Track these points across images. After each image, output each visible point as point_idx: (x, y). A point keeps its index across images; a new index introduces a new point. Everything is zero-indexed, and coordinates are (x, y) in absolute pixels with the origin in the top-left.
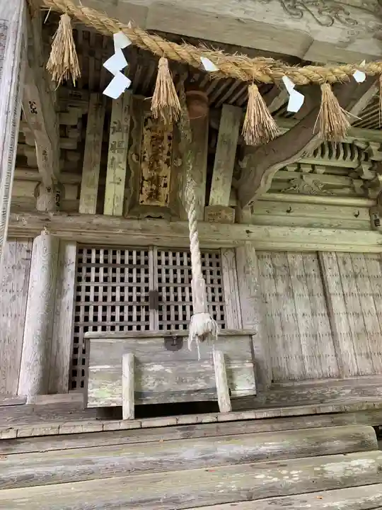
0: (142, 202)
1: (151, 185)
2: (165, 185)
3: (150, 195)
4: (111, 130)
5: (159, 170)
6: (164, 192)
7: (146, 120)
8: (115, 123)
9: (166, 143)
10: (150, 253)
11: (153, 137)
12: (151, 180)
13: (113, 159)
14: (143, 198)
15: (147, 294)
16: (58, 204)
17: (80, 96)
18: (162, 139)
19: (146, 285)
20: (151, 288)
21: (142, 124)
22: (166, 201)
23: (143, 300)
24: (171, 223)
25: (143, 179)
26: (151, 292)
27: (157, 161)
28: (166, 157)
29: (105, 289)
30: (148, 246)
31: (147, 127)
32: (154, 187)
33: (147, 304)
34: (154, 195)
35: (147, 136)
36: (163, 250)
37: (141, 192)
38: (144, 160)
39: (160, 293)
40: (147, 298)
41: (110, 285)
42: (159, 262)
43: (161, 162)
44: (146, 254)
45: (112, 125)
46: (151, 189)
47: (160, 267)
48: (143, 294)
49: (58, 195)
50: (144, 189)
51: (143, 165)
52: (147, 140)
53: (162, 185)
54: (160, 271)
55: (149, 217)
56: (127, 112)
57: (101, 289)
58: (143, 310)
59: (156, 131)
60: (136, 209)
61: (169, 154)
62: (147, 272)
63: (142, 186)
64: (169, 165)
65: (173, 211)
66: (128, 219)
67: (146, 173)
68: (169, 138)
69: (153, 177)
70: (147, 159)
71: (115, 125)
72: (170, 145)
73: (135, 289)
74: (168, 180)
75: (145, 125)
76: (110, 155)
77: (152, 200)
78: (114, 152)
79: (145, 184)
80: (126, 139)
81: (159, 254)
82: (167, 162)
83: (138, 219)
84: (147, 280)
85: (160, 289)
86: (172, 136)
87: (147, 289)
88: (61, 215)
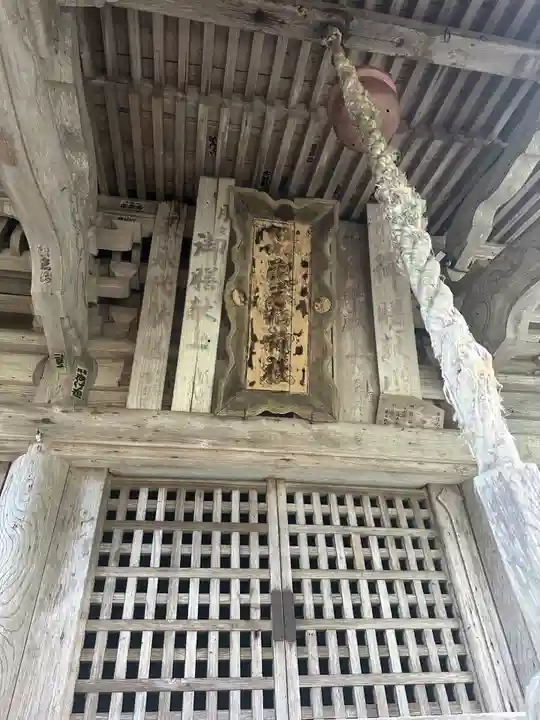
0: (252, 384)
1: (271, 350)
2: (299, 351)
3: (269, 370)
4: (194, 248)
5: (287, 321)
6: (298, 363)
7: (260, 234)
8: (201, 236)
9: (298, 272)
10: (271, 497)
11: (272, 263)
12: (270, 341)
13: (196, 300)
14: (254, 376)
15: (266, 599)
16: (77, 393)
17: (140, 207)
18: (291, 266)
19: (264, 575)
20: (274, 584)
21: (253, 240)
22: (302, 383)
23: (256, 614)
24: (315, 428)
25: (255, 339)
26: (276, 592)
27: (281, 305)
28: (298, 298)
29: (163, 586)
30: (265, 480)
31: (262, 245)
32: (276, 354)
33: (267, 626)
34: (277, 369)
35: (262, 261)
36: (299, 489)
37: (250, 364)
38: (255, 304)
39: (298, 597)
40: (265, 612)
41: (175, 575)
42: (292, 519)
43: (288, 306)
44: (262, 498)
45: (196, 239)
46: (272, 359)
47: (294, 528)
48: (257, 599)
49: (80, 377)
50: (255, 359)
51: (254, 313)
52: (261, 268)
53: (294, 351)
54: (294, 540)
55: (266, 414)
56: (224, 217)
57: (153, 585)
58: (257, 644)
59: (277, 252)
60: (239, 399)
61: (303, 292)
62: (263, 540)
63: (252, 353)
64: (304, 313)
65: (318, 403)
66: (223, 418)
67: (261, 328)
68: (304, 264)
69: (273, 336)
70: (261, 302)
71: (202, 240)
72: (305, 276)
73: (235, 586)
74: (304, 341)
75: (257, 242)
76: (191, 293)
77: (271, 381)
78: (198, 288)
79: (258, 348)
80: (221, 265)
81: (290, 499)
82: (301, 306)
83: (244, 419)
84: (264, 562)
85: (297, 586)
86: (308, 261)
87: (265, 586)
88: (78, 411)
